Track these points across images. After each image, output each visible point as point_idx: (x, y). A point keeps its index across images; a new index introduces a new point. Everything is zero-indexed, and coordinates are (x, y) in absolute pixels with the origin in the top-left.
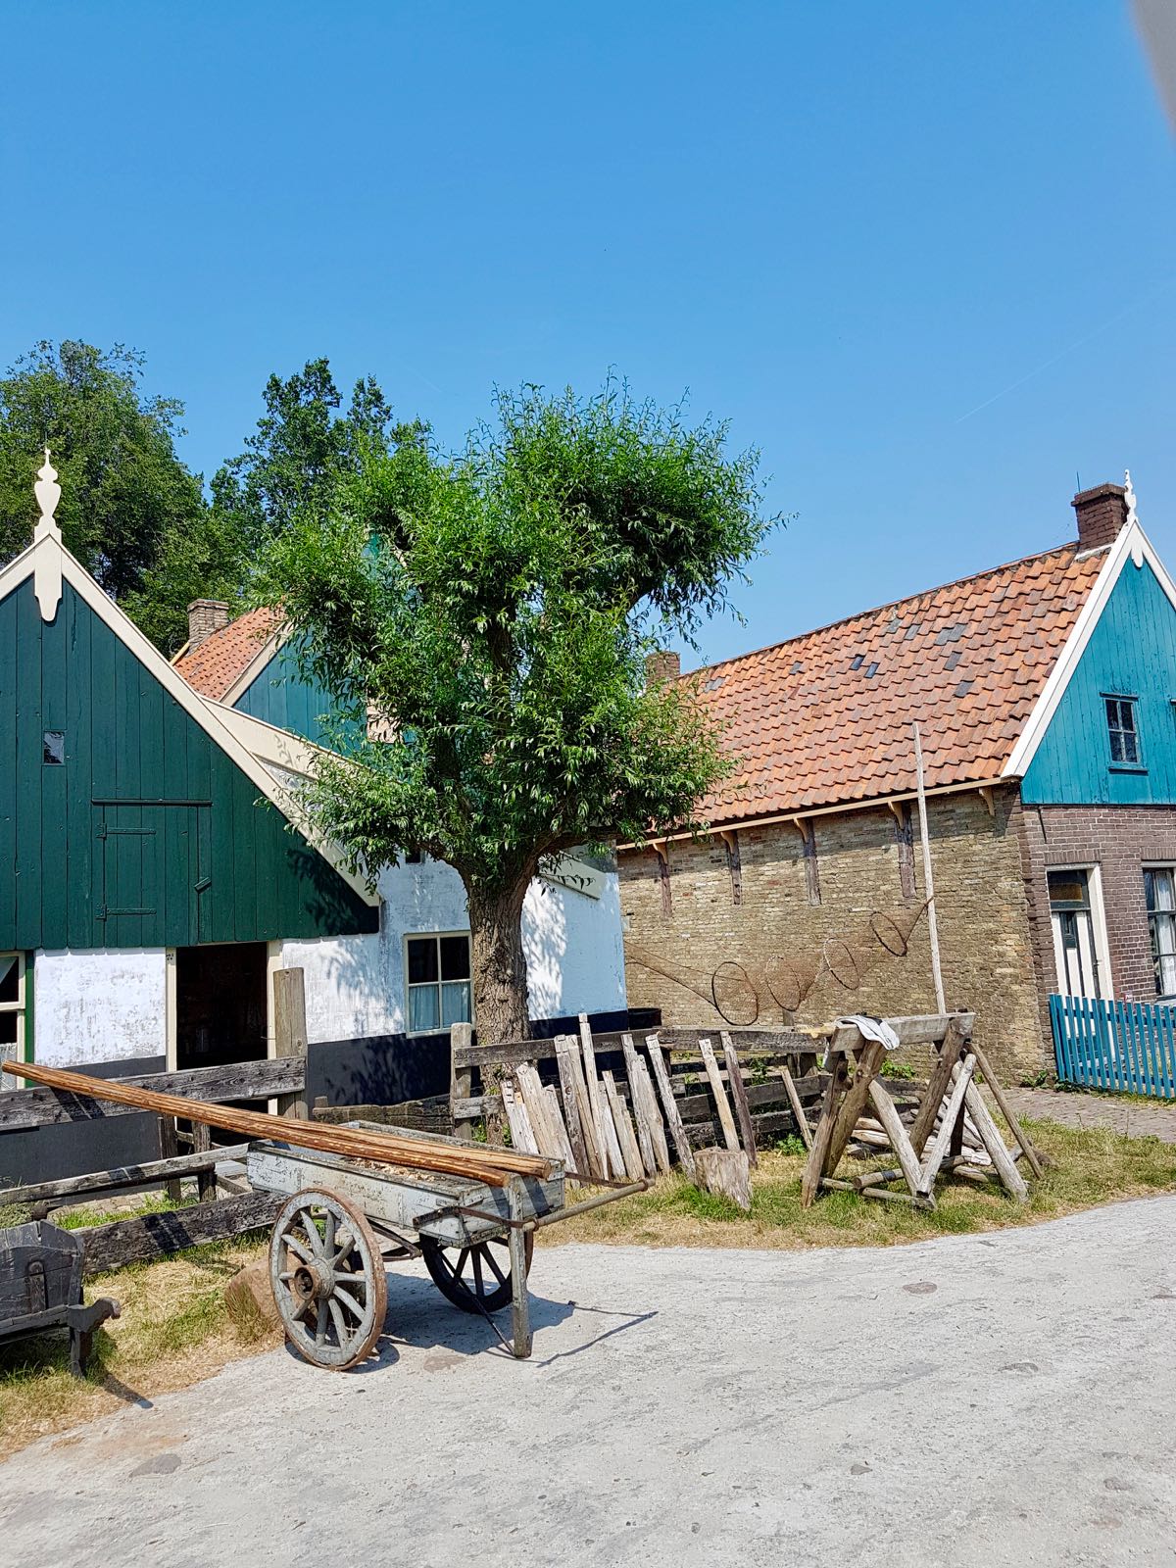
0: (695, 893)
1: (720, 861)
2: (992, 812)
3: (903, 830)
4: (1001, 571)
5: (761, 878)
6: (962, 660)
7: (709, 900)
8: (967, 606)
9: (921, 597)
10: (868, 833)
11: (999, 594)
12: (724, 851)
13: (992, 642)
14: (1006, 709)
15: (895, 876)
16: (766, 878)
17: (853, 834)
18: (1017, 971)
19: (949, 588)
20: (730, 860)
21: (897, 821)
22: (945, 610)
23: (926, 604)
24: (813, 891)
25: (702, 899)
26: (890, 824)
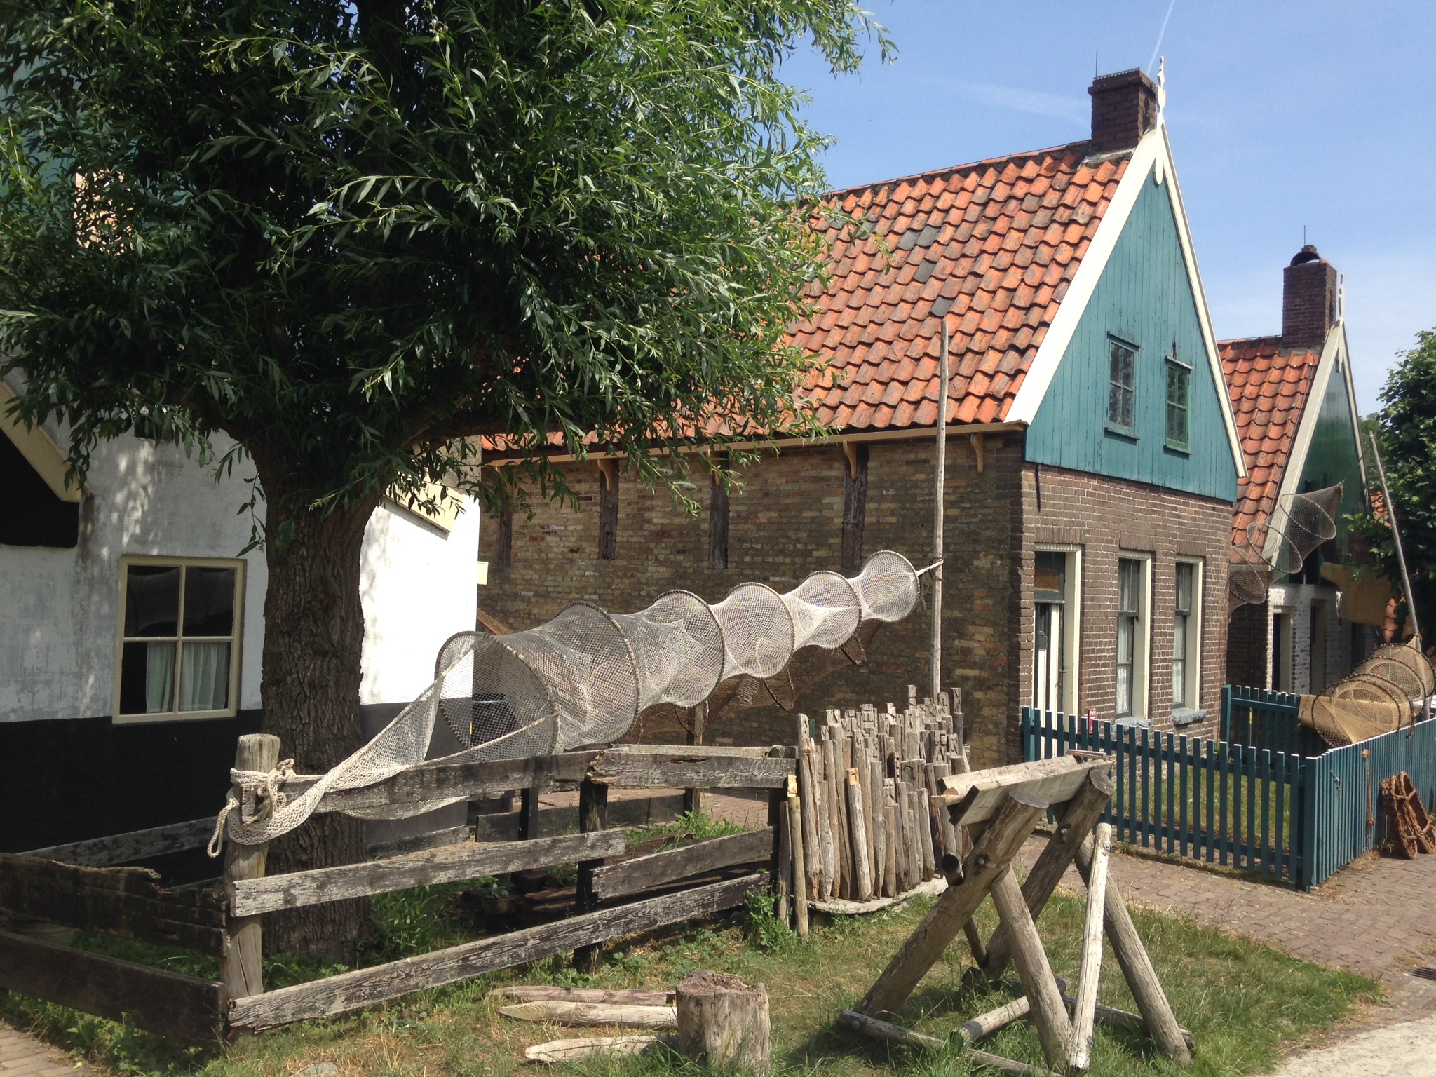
0: (549, 538)
1: (590, 498)
2: (980, 468)
3: (855, 481)
4: (981, 169)
5: (646, 527)
6: (937, 270)
7: (566, 550)
8: (940, 204)
9: (875, 189)
10: (805, 480)
11: (981, 194)
12: (596, 487)
13: (975, 252)
14: (1002, 338)
15: (836, 541)
16: (653, 528)
17: (784, 480)
18: (984, 674)
19: (912, 182)
20: (604, 499)
21: (848, 468)
22: (909, 207)
23: (882, 197)
24: (717, 551)
25: (556, 547)
26: (837, 471)
